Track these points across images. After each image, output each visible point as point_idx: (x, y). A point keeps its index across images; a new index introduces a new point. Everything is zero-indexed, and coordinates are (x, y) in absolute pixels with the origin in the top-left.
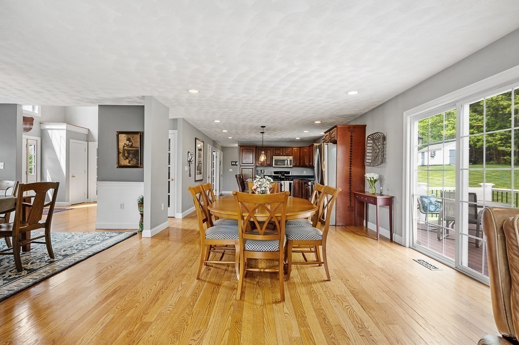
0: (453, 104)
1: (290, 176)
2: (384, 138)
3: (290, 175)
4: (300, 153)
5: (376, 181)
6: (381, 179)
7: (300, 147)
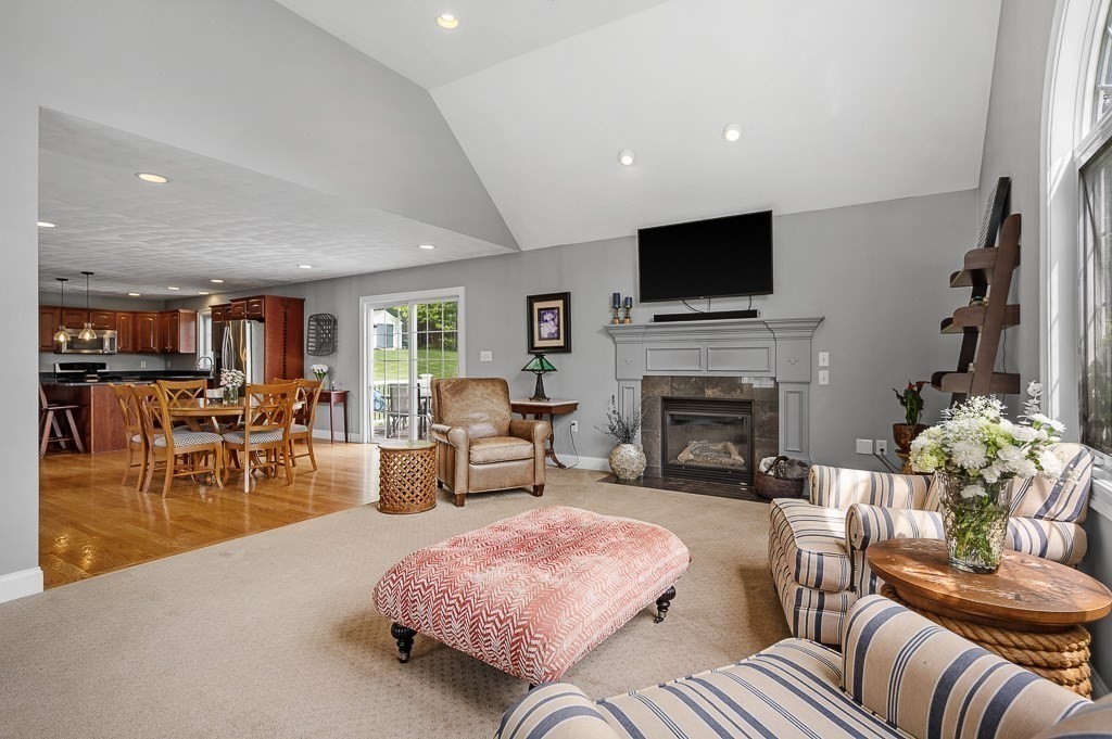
0: (406, 302)
1: (107, 373)
2: (335, 322)
3: (107, 370)
4: (135, 324)
5: (325, 374)
6: (330, 373)
7: (135, 313)
